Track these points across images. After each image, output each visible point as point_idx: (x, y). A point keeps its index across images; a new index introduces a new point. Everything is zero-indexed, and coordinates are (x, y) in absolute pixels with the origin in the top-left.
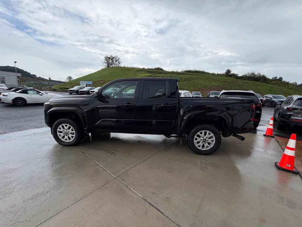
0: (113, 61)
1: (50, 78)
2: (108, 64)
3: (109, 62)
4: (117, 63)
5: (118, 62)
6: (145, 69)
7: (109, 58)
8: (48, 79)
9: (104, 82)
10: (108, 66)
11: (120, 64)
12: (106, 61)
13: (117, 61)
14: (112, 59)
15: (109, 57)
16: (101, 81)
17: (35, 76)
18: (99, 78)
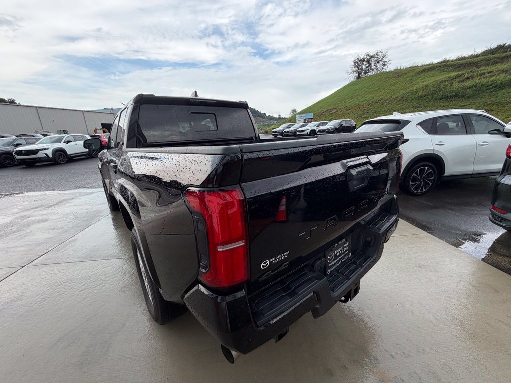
0: (370, 65)
1: (279, 115)
2: (359, 74)
3: (362, 69)
4: (379, 66)
5: (381, 63)
6: (448, 61)
7: (363, 61)
8: (278, 117)
9: (337, 111)
10: (359, 77)
11: (385, 67)
12: (355, 69)
13: (378, 62)
14: (368, 62)
15: (362, 58)
16: (333, 109)
17: (265, 114)
18: (330, 105)
